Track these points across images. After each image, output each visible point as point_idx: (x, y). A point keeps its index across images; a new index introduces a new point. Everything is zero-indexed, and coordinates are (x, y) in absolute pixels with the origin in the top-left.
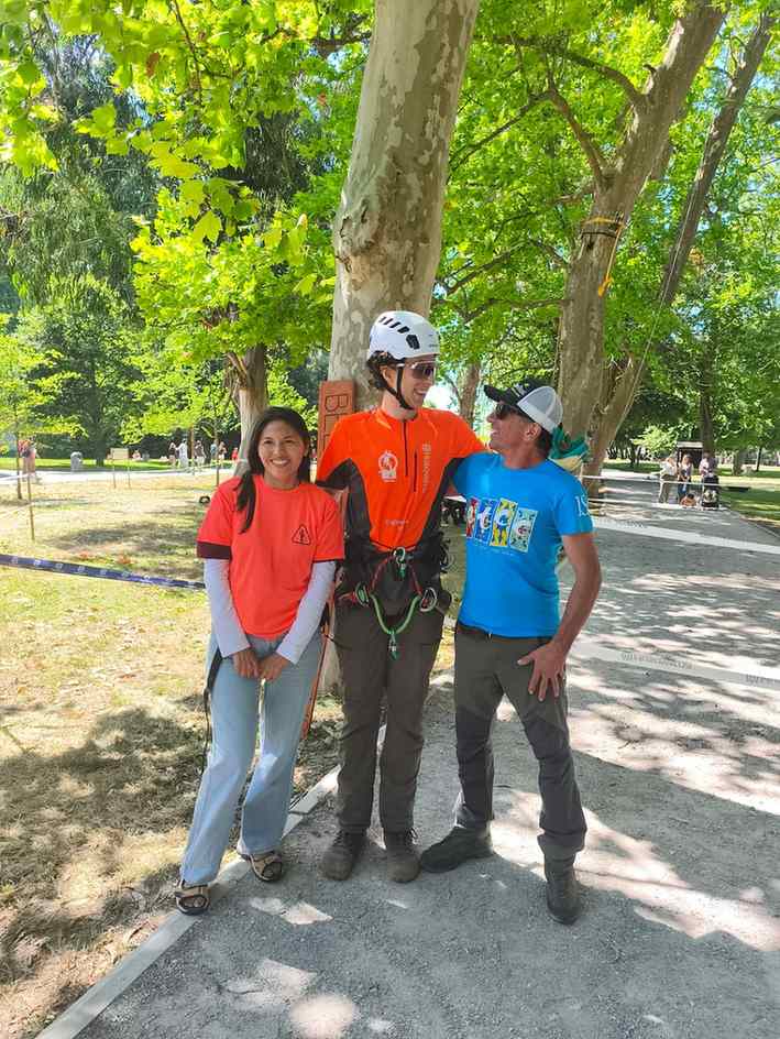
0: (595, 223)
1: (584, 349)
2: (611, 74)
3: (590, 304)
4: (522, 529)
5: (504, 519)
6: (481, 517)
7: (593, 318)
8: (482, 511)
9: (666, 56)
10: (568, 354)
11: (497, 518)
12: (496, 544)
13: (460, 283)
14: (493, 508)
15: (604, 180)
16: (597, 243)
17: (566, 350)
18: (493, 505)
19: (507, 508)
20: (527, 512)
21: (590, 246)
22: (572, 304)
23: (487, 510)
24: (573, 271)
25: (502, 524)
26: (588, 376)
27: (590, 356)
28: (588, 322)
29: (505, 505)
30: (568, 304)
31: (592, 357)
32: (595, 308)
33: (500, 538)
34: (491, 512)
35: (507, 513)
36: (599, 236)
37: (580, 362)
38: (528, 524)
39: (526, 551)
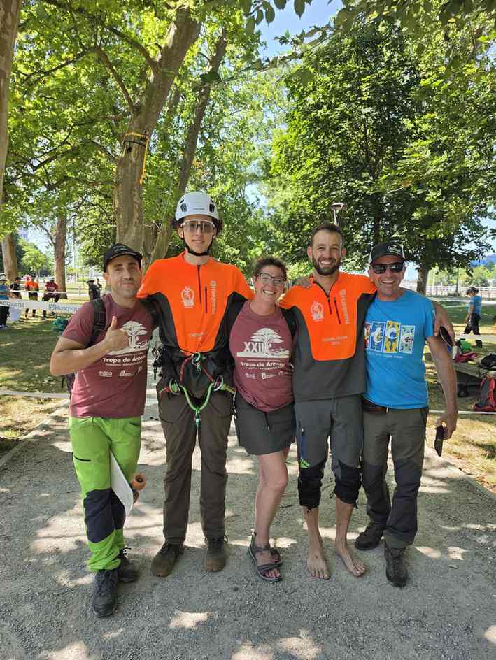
0: (131, 136)
1: (131, 216)
2: (135, 44)
3: (132, 186)
4: (407, 340)
5: (393, 334)
6: (375, 334)
7: (135, 195)
8: (374, 330)
9: (168, 41)
10: (121, 216)
11: (388, 334)
12: (388, 351)
13: (42, 164)
14: (382, 327)
15: (135, 110)
16: (134, 149)
17: (119, 215)
18: (382, 326)
19: (393, 326)
20: (408, 327)
21: (129, 150)
22: (120, 185)
23: (379, 330)
24: (120, 164)
25: (392, 338)
26: (134, 231)
27: (135, 220)
28: (132, 198)
29: (392, 325)
30: (118, 185)
31: (136, 220)
32: (135, 188)
33: (391, 347)
34: (382, 330)
35: (394, 330)
36: (135, 144)
37: (129, 223)
38: (411, 335)
39: (411, 353)
